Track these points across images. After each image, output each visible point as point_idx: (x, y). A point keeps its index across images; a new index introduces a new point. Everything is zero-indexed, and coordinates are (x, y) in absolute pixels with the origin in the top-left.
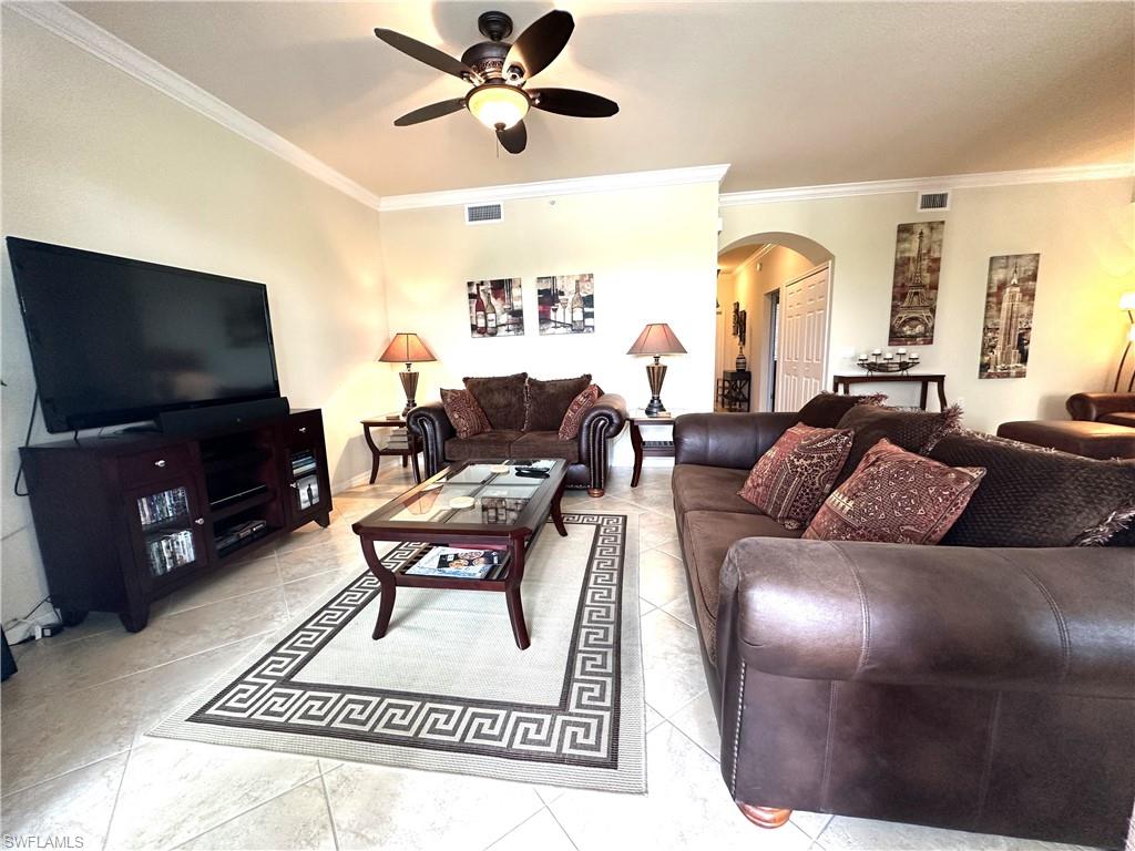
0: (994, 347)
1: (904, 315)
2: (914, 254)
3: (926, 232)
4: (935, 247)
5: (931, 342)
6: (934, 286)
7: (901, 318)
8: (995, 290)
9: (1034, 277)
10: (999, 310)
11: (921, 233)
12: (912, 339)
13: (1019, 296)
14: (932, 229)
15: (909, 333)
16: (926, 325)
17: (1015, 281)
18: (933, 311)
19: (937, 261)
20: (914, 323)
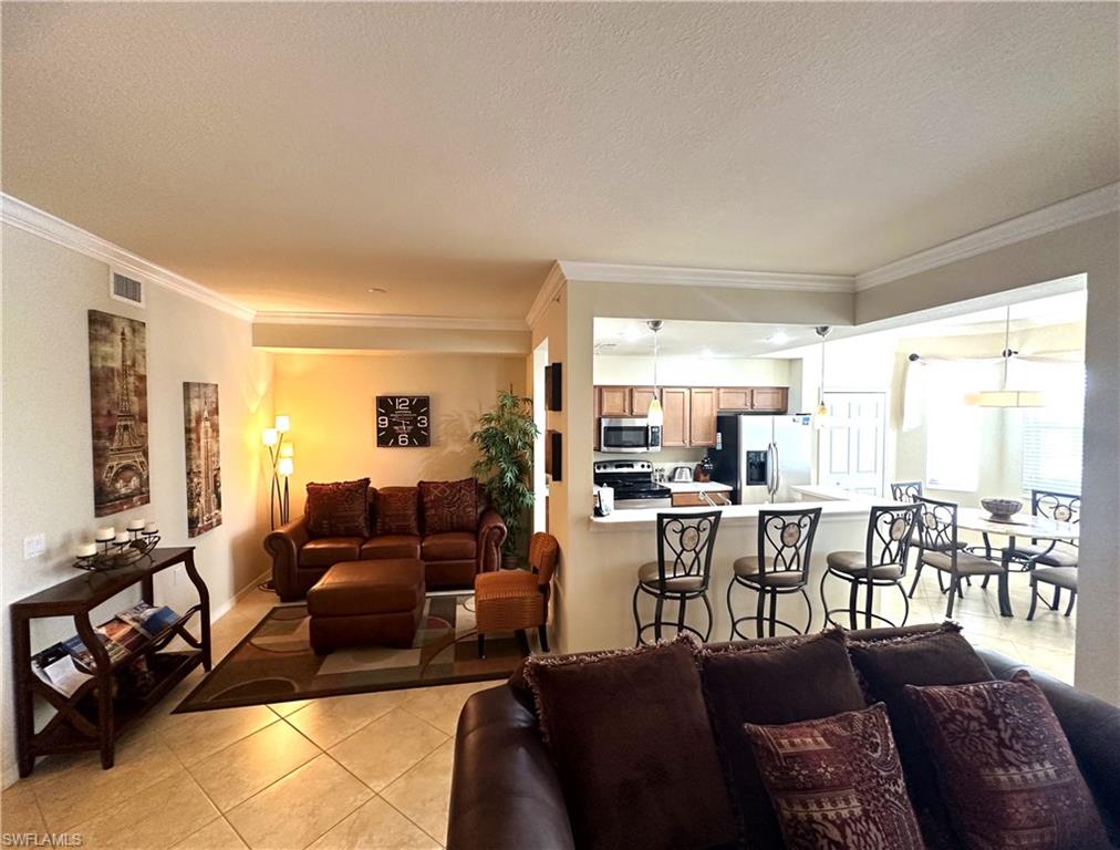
0: (199, 495)
1: (115, 463)
2: (117, 364)
3: (128, 332)
4: (139, 357)
5: (148, 501)
6: (144, 419)
7: (111, 468)
8: (193, 424)
9: (216, 411)
10: (199, 449)
11: (123, 334)
12: (127, 501)
13: (210, 430)
14: (134, 331)
15: (123, 491)
16: (140, 475)
17: (206, 414)
18: (146, 454)
19: (142, 378)
20: (129, 473)
